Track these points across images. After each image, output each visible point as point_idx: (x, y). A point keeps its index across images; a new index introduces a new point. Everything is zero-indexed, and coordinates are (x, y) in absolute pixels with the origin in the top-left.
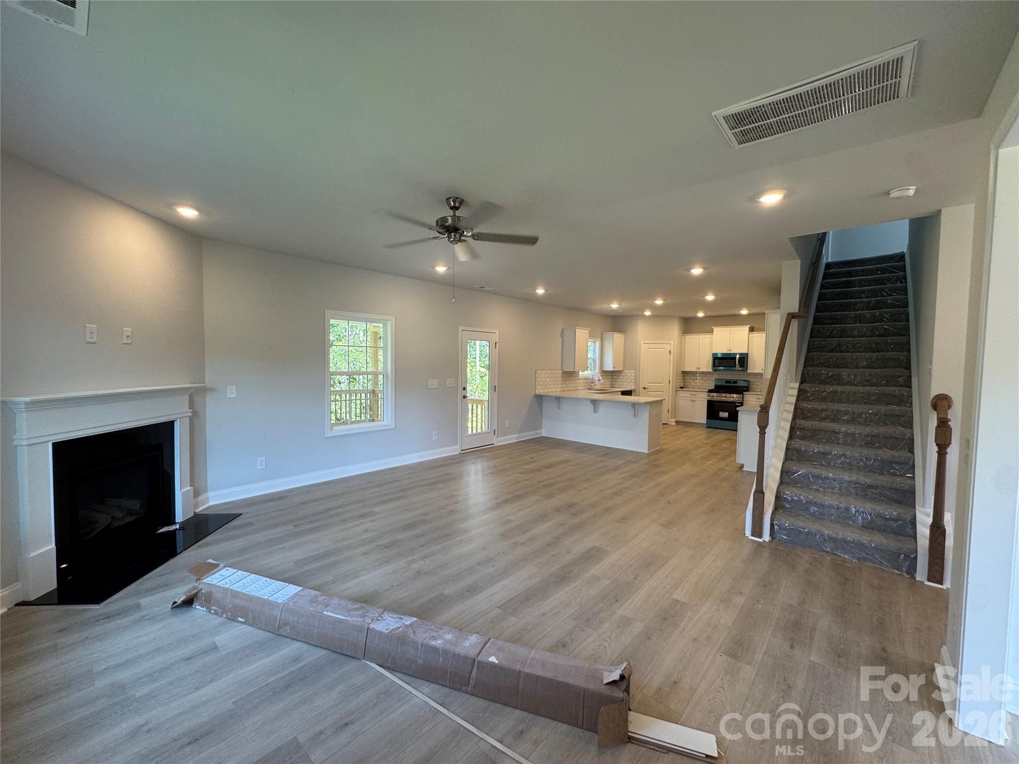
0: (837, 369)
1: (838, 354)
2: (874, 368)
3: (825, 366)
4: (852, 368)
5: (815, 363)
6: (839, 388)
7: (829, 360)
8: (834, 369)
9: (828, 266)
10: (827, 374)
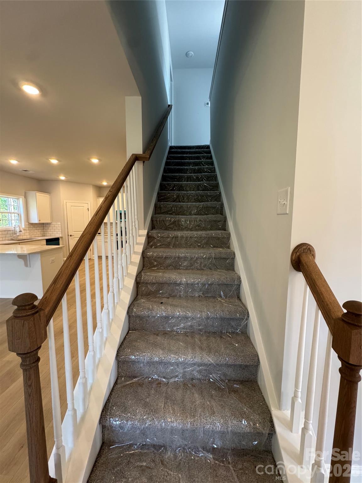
0: (178, 216)
1: (178, 203)
2: (201, 214)
3: (169, 214)
4: (188, 215)
5: (163, 211)
6: (179, 234)
7: (172, 209)
8: (175, 216)
9: (171, 148)
10: (170, 221)
